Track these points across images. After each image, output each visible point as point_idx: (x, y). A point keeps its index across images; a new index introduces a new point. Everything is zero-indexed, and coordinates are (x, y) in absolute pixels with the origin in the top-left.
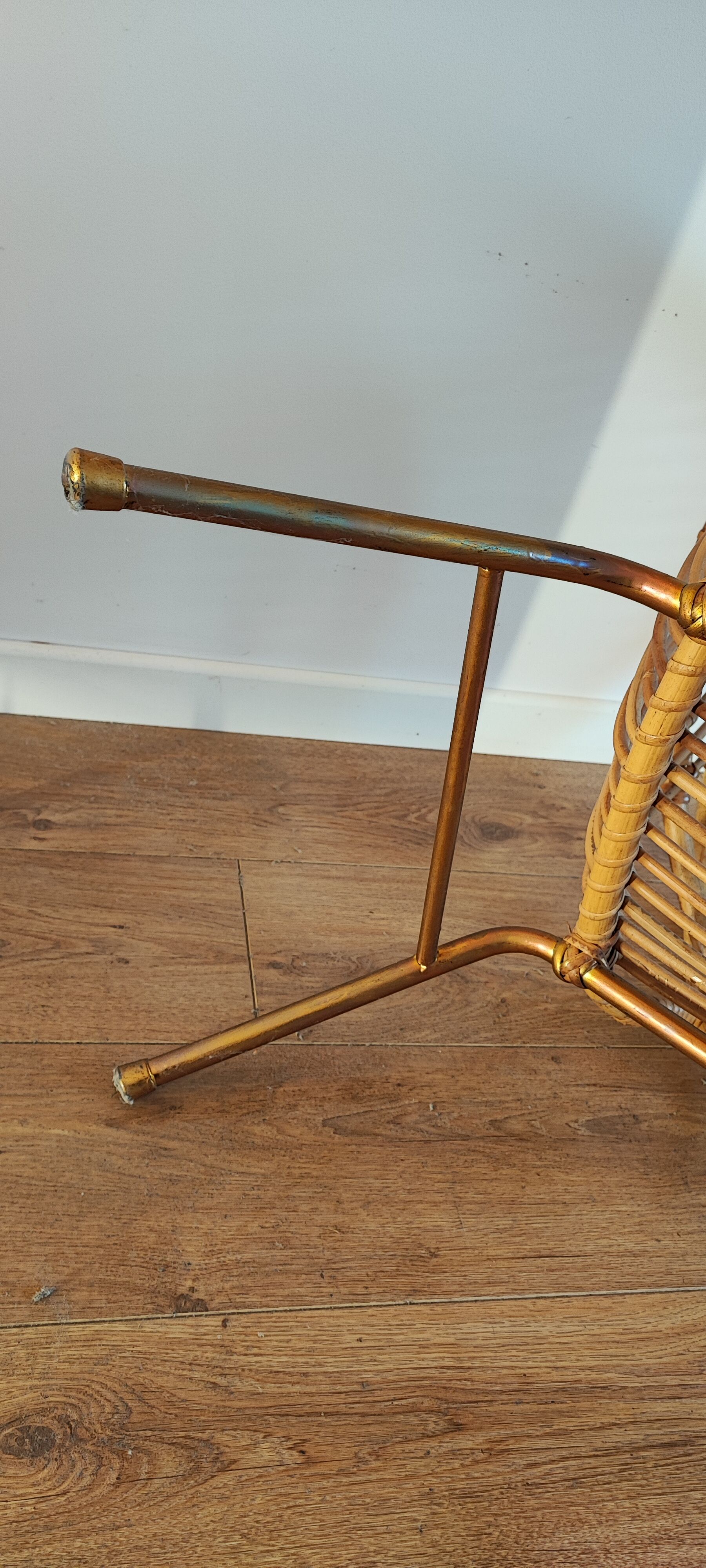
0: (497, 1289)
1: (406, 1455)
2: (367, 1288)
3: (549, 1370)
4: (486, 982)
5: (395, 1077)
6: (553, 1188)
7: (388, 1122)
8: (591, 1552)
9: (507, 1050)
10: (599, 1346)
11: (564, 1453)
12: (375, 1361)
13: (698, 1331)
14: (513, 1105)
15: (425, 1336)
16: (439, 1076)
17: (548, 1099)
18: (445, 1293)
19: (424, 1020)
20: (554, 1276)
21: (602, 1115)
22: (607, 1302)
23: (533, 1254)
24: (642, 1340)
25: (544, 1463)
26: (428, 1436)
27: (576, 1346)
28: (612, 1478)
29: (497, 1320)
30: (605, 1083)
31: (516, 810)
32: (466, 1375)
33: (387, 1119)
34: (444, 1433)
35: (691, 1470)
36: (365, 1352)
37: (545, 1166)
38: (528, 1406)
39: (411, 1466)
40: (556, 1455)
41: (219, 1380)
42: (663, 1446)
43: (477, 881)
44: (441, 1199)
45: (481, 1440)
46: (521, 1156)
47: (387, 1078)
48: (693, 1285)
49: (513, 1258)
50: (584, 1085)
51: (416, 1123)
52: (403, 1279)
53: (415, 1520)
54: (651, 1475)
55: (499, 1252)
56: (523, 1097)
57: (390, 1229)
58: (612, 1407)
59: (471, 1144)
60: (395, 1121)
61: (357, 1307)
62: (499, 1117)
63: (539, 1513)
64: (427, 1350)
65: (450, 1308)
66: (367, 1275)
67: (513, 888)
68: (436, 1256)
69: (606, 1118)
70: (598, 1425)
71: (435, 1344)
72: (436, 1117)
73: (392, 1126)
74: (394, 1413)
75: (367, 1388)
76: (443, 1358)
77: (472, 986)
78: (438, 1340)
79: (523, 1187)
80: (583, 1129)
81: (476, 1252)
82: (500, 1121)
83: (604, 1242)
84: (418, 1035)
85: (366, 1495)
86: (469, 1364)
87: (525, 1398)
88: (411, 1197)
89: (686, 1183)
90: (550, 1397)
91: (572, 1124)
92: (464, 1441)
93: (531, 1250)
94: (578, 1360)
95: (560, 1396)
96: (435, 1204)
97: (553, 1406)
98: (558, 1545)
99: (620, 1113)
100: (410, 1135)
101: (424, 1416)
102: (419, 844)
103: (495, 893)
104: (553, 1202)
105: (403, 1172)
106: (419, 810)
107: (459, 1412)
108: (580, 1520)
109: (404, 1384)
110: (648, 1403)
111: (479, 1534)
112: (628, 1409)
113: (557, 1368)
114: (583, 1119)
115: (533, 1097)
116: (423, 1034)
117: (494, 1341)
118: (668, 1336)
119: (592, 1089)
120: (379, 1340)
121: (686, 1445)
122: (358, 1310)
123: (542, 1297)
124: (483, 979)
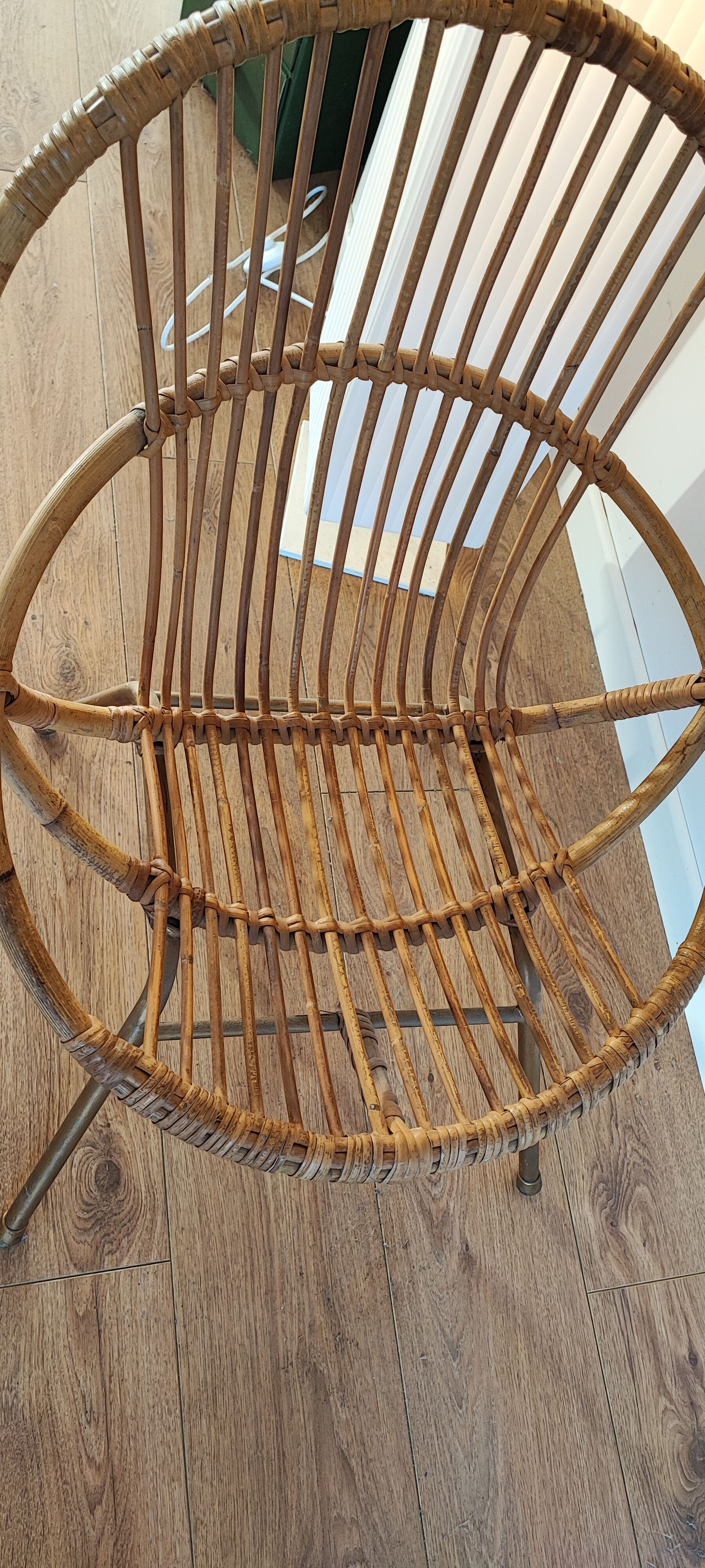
41: (97, 759)
45: (61, 895)
58: (78, 980)
87: (85, 926)
90: (85, 942)
92: (61, 885)
94: (108, 966)
95: (85, 950)
97: (79, 945)
113: (102, 950)
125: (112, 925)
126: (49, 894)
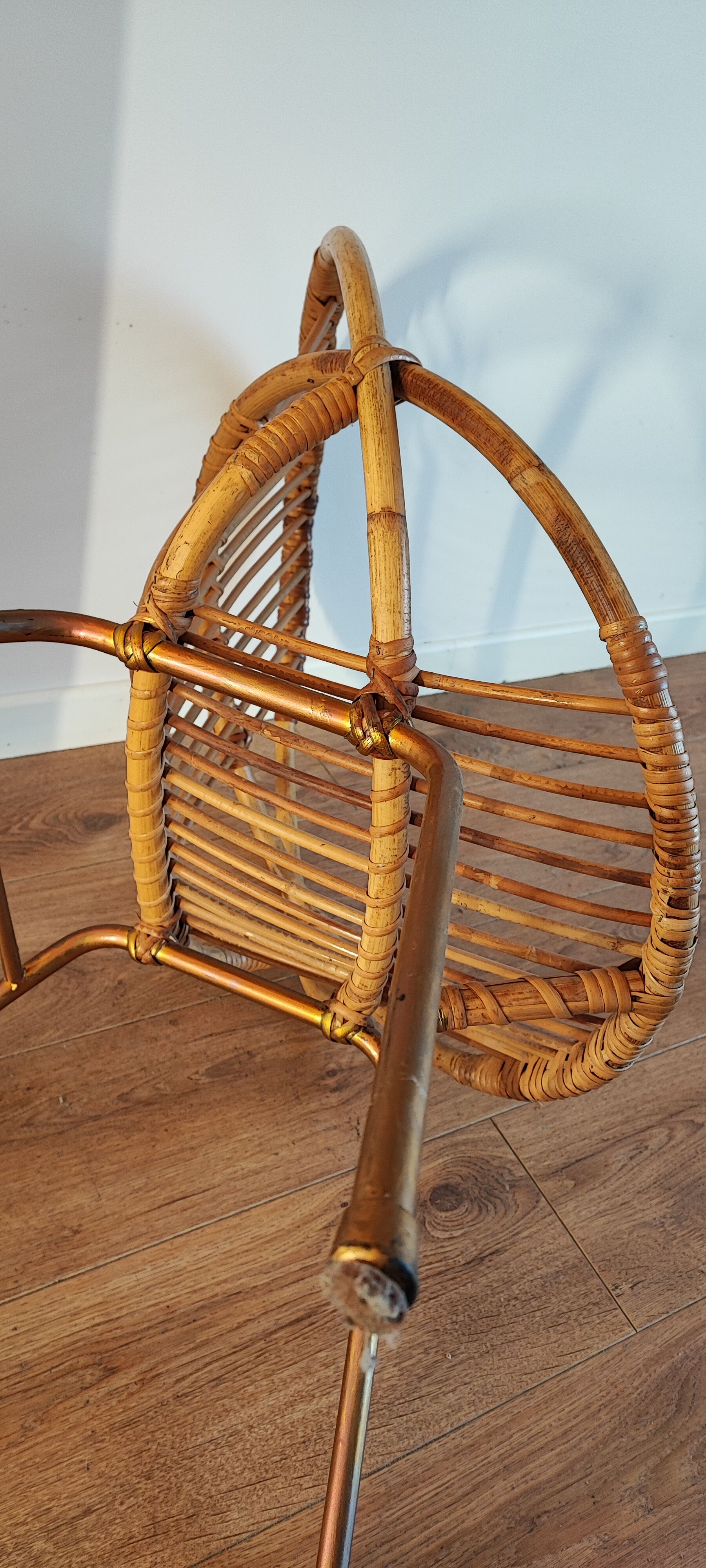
0: (139, 1241)
1: (68, 1411)
2: (16, 1282)
3: (188, 1295)
4: (103, 969)
5: (24, 1082)
6: (181, 1138)
7: (22, 1126)
8: (237, 1432)
9: (127, 1027)
10: (230, 1260)
11: (207, 1360)
12: (31, 1341)
13: (315, 1218)
14: (138, 1075)
15: (75, 1304)
16: (66, 1069)
17: (169, 1060)
18: (90, 1262)
19: (47, 1021)
20: (187, 1214)
21: (218, 1061)
22: (236, 1220)
23: (168, 1201)
24: (268, 1242)
25: (191, 1374)
26: (86, 1388)
27: (211, 1267)
28: (250, 1366)
29: (140, 1269)
30: (220, 1030)
31: (116, 796)
32: (116, 1324)
33: (20, 1123)
34: (100, 1381)
35: (316, 1335)
36: (20, 1337)
37: (174, 1121)
38: (172, 1332)
39: (72, 1419)
40: (201, 1363)
42: (291, 1324)
43: (85, 875)
44: (79, 1180)
45: (134, 1374)
46: (150, 1118)
47: (16, 1086)
48: (308, 1181)
49: (149, 1211)
50: (201, 1039)
51: (49, 1118)
52: (51, 1263)
53: (82, 1461)
54: (282, 1352)
55: (137, 1209)
56: (146, 1065)
57: (33, 1222)
58: (245, 1307)
59: (103, 1122)
60: (29, 1123)
61: (9, 1301)
62: (126, 1090)
63: (190, 1417)
64: (78, 1316)
65: (95, 1273)
66: (16, 1270)
67: (121, 873)
68: (79, 1233)
69: (224, 1063)
70: (235, 1326)
71: (84, 1309)
72: (66, 1108)
73: (25, 1128)
74: (54, 1380)
75: (26, 1367)
76: (93, 1318)
77: (88, 977)
78: (87, 1304)
79: (154, 1146)
80: (204, 1078)
81: (116, 1216)
82: (127, 1094)
83: (230, 1170)
84: (42, 1038)
85: (36, 1456)
86: (117, 1315)
87: (169, 1326)
88: (51, 1187)
89: (298, 1097)
90: (191, 1317)
91: (193, 1077)
92: (118, 1381)
93: (165, 1198)
94: (213, 1278)
95: (201, 1314)
96: (74, 1186)
97: (195, 1323)
98: (209, 1437)
99: (236, 1053)
100: (44, 1131)
101: (81, 1372)
102: (24, 854)
103: (103, 882)
104: (182, 1150)
105: (41, 1167)
106: (21, 820)
107: (112, 1358)
108: (226, 1410)
109: (60, 1352)
110: (275, 1293)
111: (140, 1452)
112: (258, 1304)
113: (195, 1291)
114: (202, 1070)
115: (155, 1062)
116: (47, 1035)
117: (138, 1288)
118: (289, 1231)
119: (209, 1039)
120: (33, 1323)
121: (310, 1316)
122: (11, 1303)
123: (179, 1236)
124: (99, 968)
125: (157, 1291)
126: (138, 1392)
